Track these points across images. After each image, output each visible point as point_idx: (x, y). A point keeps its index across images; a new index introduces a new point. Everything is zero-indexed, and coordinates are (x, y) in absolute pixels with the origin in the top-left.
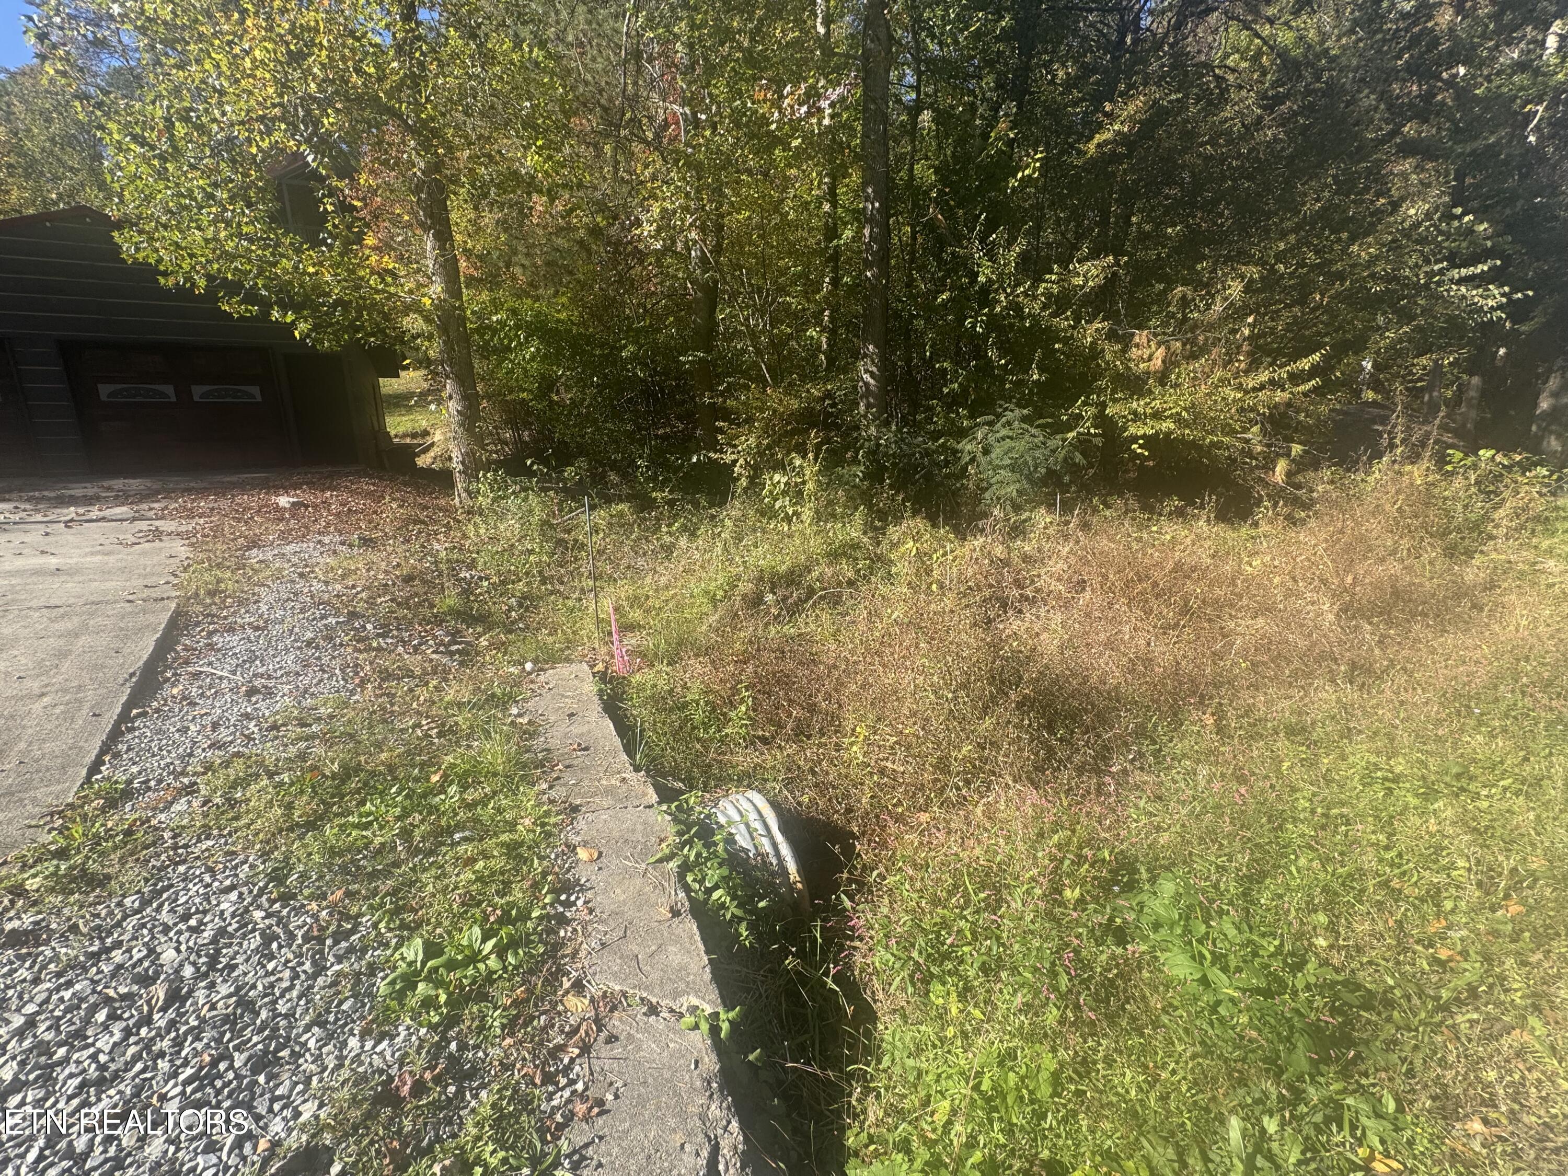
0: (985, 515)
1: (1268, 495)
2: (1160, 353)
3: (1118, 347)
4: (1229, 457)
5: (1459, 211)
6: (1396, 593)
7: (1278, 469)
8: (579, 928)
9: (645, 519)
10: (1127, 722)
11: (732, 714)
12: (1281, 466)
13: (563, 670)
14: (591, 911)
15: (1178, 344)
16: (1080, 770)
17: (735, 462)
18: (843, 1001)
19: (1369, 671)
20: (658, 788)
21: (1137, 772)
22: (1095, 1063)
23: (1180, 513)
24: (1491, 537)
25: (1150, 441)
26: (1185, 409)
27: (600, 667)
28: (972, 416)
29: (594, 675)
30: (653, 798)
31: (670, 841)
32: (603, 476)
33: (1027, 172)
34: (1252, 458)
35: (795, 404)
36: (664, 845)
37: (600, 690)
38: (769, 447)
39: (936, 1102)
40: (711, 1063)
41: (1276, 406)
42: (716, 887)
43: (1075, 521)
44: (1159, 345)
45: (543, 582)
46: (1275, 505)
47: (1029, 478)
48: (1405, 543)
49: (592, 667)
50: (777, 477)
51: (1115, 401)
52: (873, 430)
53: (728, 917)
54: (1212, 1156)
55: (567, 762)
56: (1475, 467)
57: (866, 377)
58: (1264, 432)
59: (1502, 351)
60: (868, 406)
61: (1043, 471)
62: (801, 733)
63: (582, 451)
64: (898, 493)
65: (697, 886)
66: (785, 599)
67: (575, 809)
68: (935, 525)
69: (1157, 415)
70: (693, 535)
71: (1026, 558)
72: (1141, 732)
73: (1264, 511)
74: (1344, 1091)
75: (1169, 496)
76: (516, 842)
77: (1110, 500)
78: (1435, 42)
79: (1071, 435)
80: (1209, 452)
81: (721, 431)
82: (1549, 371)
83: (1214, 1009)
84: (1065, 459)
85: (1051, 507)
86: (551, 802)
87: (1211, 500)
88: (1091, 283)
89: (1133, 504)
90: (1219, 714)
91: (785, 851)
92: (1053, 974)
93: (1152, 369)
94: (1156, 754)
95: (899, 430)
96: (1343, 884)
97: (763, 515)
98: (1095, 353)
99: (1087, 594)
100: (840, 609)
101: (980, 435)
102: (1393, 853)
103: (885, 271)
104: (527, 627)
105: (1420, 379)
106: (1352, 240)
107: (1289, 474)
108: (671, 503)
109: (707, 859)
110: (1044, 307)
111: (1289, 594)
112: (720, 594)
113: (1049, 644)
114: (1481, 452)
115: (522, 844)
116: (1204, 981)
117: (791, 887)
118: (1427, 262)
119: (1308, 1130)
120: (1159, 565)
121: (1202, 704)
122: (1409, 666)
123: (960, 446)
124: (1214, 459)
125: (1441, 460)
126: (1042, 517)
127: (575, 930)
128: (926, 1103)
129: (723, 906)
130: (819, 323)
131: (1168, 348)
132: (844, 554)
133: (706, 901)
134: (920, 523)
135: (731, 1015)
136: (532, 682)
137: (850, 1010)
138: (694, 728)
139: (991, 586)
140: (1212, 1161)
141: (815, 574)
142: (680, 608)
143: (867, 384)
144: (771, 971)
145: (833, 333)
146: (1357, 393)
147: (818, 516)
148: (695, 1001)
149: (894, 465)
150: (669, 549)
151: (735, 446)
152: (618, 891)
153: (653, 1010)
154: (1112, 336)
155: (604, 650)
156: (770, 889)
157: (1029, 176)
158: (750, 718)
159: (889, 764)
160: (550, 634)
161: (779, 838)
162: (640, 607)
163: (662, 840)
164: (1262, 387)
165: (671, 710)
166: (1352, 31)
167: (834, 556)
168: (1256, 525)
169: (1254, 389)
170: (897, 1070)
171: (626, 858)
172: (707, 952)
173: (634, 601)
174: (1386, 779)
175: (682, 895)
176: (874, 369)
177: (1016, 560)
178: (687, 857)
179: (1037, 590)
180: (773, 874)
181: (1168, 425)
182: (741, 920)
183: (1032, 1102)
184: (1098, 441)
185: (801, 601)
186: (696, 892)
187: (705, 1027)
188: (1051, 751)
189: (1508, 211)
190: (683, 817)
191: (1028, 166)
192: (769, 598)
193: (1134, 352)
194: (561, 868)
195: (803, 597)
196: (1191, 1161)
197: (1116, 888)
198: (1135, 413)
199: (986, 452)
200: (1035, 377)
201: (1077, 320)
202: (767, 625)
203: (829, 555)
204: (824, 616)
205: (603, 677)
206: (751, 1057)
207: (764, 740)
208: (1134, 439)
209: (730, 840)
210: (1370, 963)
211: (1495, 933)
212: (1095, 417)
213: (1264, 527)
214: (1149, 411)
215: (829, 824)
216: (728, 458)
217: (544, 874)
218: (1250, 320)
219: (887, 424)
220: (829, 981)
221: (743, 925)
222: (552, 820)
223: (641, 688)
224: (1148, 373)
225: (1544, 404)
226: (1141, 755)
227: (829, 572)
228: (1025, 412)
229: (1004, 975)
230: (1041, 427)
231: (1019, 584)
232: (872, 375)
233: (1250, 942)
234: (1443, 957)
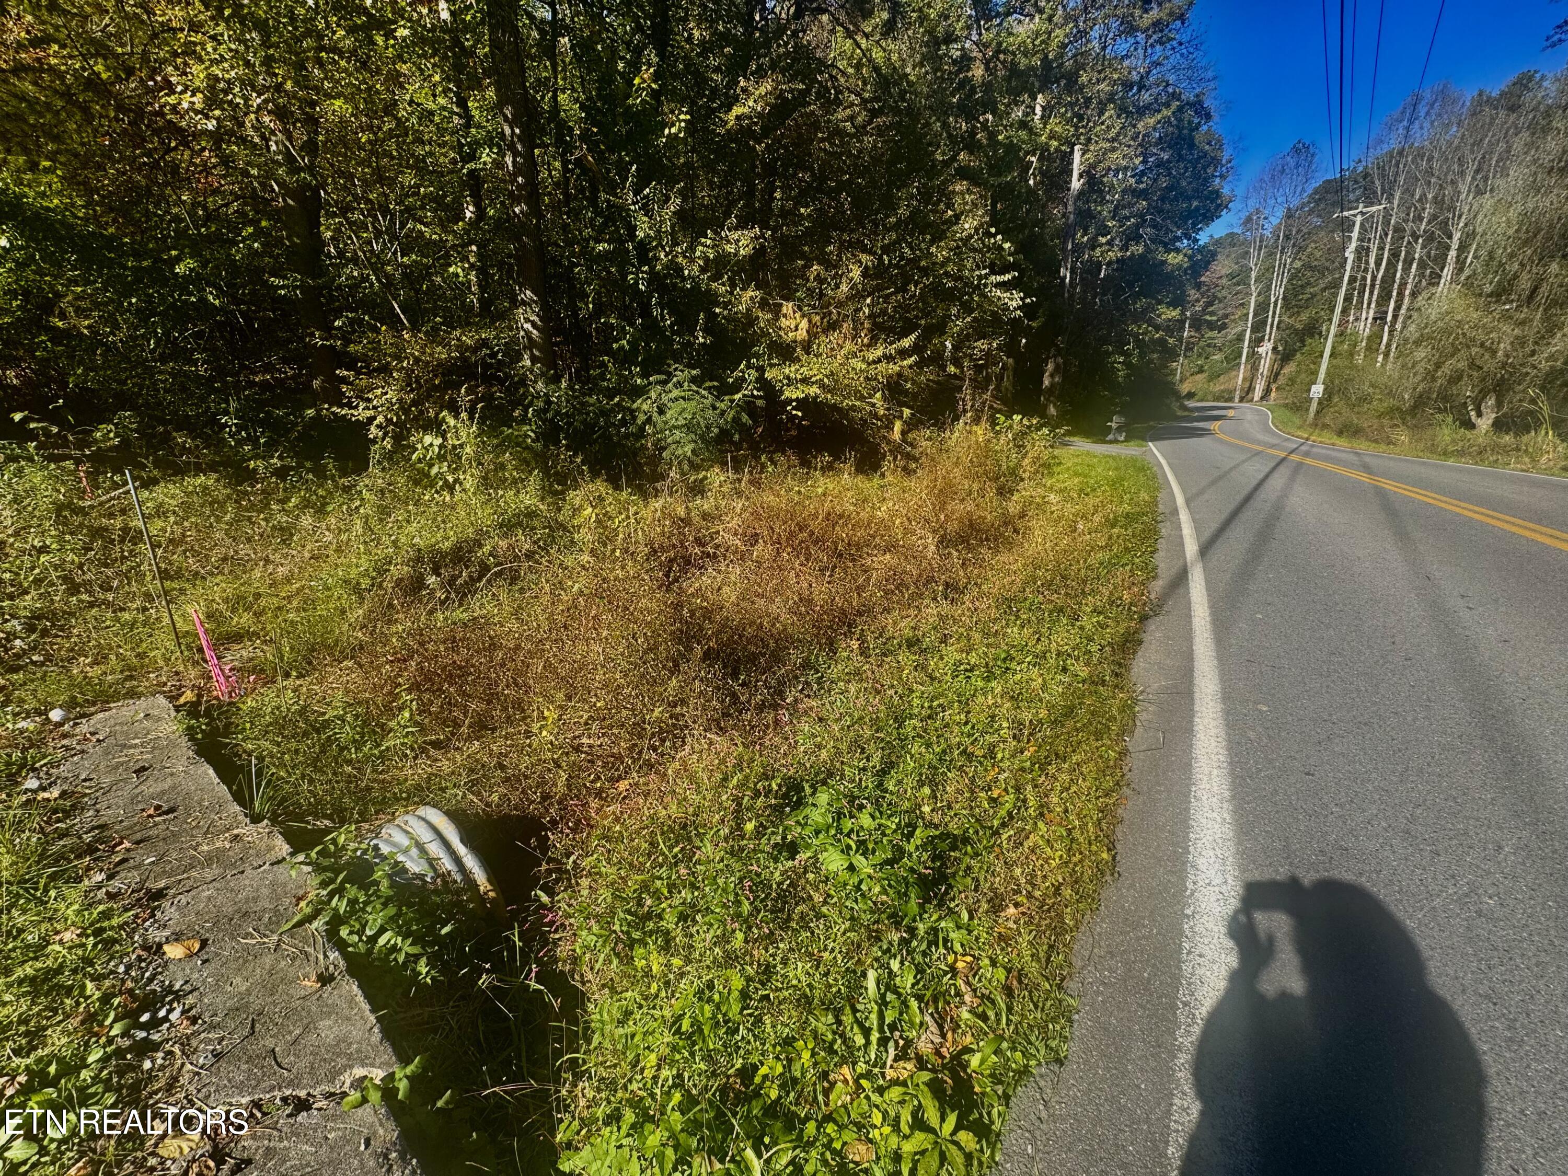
0: (663, 477)
1: (890, 451)
2: (804, 324)
3: (769, 316)
4: (861, 419)
5: (993, 230)
6: (971, 526)
7: (896, 429)
8: (176, 1049)
9: (246, 493)
10: (795, 656)
11: (392, 724)
12: (898, 426)
13: (123, 711)
14: (194, 1021)
15: (818, 318)
16: (761, 708)
17: (371, 419)
18: (549, 997)
19: (956, 589)
20: (289, 836)
21: (806, 700)
22: (775, 967)
23: (828, 468)
24: (1022, 480)
25: (802, 403)
26: (826, 376)
27: (189, 696)
28: (645, 375)
29: (177, 709)
30: (282, 847)
31: (311, 896)
32: (167, 438)
33: (673, 130)
34: (878, 419)
35: (441, 353)
36: (303, 904)
37: (190, 728)
38: (414, 403)
39: (645, 1058)
40: (387, 1132)
41: (891, 376)
42: (382, 931)
43: (746, 477)
44: (803, 316)
45: (74, 589)
46: (895, 459)
47: (702, 437)
48: (976, 486)
49: (172, 698)
50: (428, 439)
51: (772, 366)
52: (540, 385)
53: (401, 959)
54: (860, 1007)
55: (138, 836)
56: (1011, 427)
57: (528, 326)
58: (884, 398)
59: (1024, 341)
60: (534, 359)
61: (716, 430)
62: (482, 727)
63: (124, 401)
64: (575, 455)
65: (356, 938)
66: (453, 579)
67: (159, 895)
68: (617, 488)
69: (805, 381)
70: (321, 512)
71: (705, 516)
72: (807, 665)
73: (887, 465)
74: (940, 918)
75: (819, 451)
76: (48, 970)
77: (776, 457)
78: (973, 90)
79: (737, 397)
80: (847, 415)
81: (344, 380)
82: (1048, 358)
83: (858, 888)
84: (734, 419)
85: (724, 464)
86: (111, 896)
87: (851, 455)
88: (742, 252)
89: (794, 460)
90: (862, 639)
91: (471, 862)
92: (738, 903)
93: (799, 338)
94: (819, 681)
95: (571, 387)
96: (940, 760)
97: (417, 483)
98: (750, 320)
99: (760, 546)
100: (520, 584)
101: (653, 395)
102: (969, 727)
103: (535, 209)
104: (49, 658)
105: (981, 359)
106: (932, 242)
107: (904, 433)
108: (282, 473)
109: (366, 903)
110: (703, 270)
111: (906, 531)
112: (365, 583)
113: (730, 595)
114: (1015, 417)
115: (59, 970)
116: (851, 868)
117: (481, 899)
118: (978, 267)
119: (919, 958)
120: (815, 516)
121: (849, 634)
122: (979, 581)
123: (635, 406)
124: (851, 420)
125: (993, 422)
126: (716, 477)
127: (171, 1053)
128: (635, 1064)
129: (395, 949)
130: (465, 259)
131: (810, 321)
132: (520, 524)
133: (370, 952)
134: (601, 487)
135: (409, 1070)
136: (65, 736)
137: (556, 1004)
138: (342, 749)
139: (674, 546)
140: (859, 1011)
141: (487, 549)
142: (309, 603)
143: (527, 332)
144: (462, 998)
145: (482, 272)
146: (943, 368)
147: (486, 482)
148: (359, 1072)
149: (569, 424)
150: (286, 533)
151: (369, 400)
152: (237, 980)
153: (303, 1105)
154: (763, 304)
155: (193, 673)
156: (454, 909)
157: (676, 135)
158: (416, 724)
159: (585, 740)
160: (95, 663)
161: (462, 850)
162: (248, 609)
163: (300, 899)
164: (879, 361)
165: (306, 734)
166: (922, 65)
167: (508, 527)
168: (883, 475)
169: (874, 362)
170: (607, 1044)
171: (247, 935)
172: (373, 1011)
173: (238, 602)
174: (966, 670)
175: (334, 955)
176: (536, 319)
177: (696, 519)
178: (336, 910)
179: (717, 547)
180: (458, 892)
181: (814, 390)
182: (417, 957)
183: (726, 1022)
184: (760, 403)
185: (472, 580)
186: (355, 945)
187: (375, 1097)
188: (734, 696)
189: (1021, 236)
190: (326, 862)
191: (673, 125)
192: (432, 580)
193: (784, 322)
194: (135, 980)
195: (475, 575)
196: (844, 1018)
197: (788, 809)
198: (788, 378)
199: (661, 412)
200: (701, 340)
201: (733, 286)
202: (431, 612)
203: (501, 526)
204: (503, 596)
205: (193, 710)
206: (440, 1104)
207: (436, 745)
208: (789, 401)
209: (399, 870)
210: (956, 815)
211: (1023, 769)
212: (757, 380)
213: (889, 478)
214: (799, 377)
215: (525, 817)
216: (361, 413)
217: (106, 999)
218: (868, 301)
219: (556, 379)
220: (532, 983)
221: (423, 961)
222: (115, 922)
223: (255, 714)
224: (795, 341)
225: (1046, 382)
226: (807, 683)
227: (503, 544)
228: (694, 372)
229: (698, 917)
230: (709, 389)
231: (699, 542)
232: (534, 324)
233: (880, 825)
234: (995, 796)
